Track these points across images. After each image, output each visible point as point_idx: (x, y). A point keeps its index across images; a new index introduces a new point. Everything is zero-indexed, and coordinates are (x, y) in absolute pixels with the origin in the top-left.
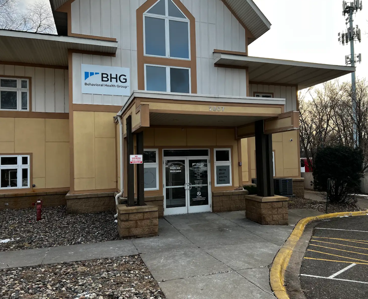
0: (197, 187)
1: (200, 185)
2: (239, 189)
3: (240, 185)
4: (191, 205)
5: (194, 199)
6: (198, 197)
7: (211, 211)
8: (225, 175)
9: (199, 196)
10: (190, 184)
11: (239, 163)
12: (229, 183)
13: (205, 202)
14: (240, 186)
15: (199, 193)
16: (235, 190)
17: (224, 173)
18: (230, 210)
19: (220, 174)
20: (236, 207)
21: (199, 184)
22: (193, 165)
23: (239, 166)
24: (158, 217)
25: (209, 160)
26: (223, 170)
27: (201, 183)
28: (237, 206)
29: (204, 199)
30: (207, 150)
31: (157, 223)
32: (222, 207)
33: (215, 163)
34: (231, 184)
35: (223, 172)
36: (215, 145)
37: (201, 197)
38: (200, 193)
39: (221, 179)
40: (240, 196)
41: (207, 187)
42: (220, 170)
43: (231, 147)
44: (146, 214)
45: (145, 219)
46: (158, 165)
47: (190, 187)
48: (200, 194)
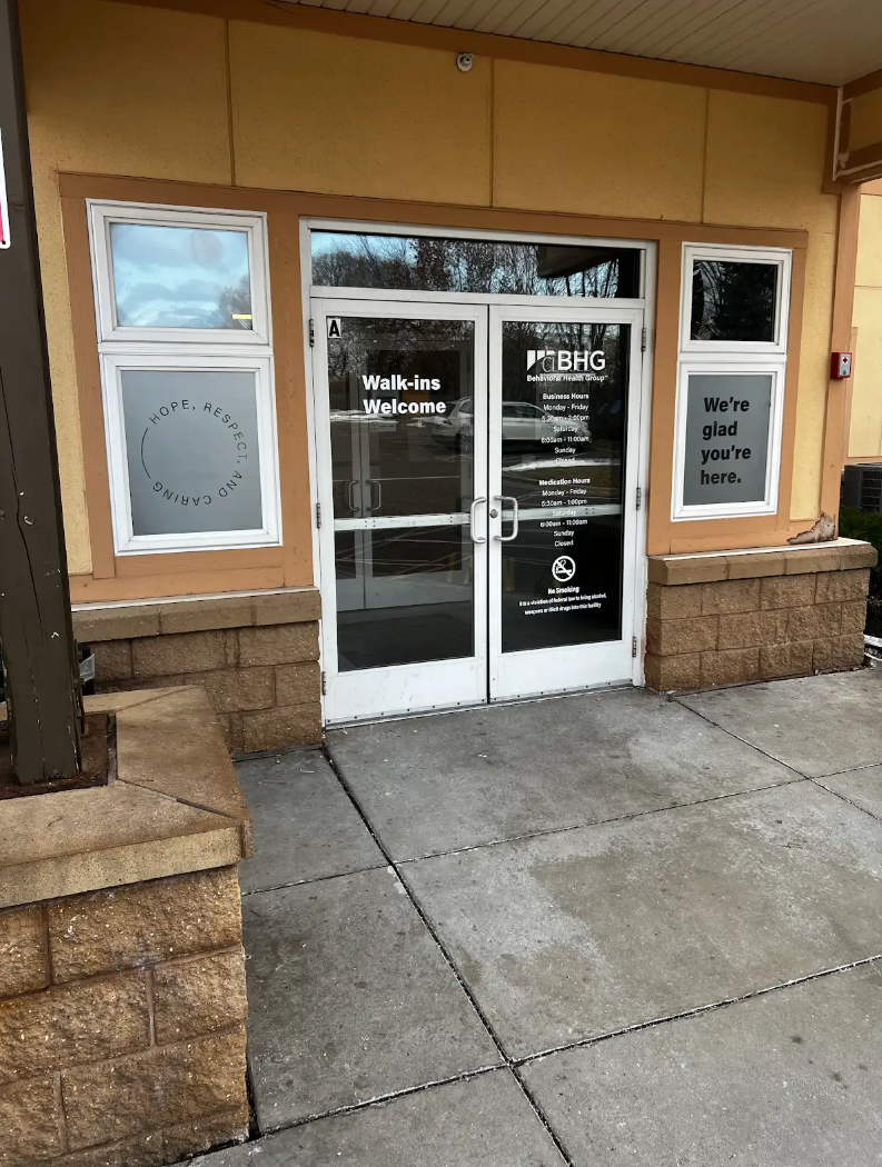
0: (550, 524)
1: (576, 511)
2: (816, 535)
3: (826, 513)
4: (506, 648)
5: (533, 607)
6: (560, 591)
7: (638, 679)
8: (740, 441)
9: (564, 585)
10: (506, 506)
11: (834, 359)
12: (759, 496)
13: (604, 625)
14: (823, 515)
15: (561, 568)
16: (791, 542)
17: (735, 426)
18: (758, 675)
19: (708, 432)
20: (793, 655)
21: (565, 501)
22: (530, 364)
23: (833, 385)
24: (236, 932)
25: (643, 331)
26: (731, 406)
27: (580, 497)
28: (804, 642)
29: (594, 601)
30: (637, 252)
31: (239, 1002)
32: (710, 658)
33: (681, 357)
34: (768, 506)
35: (726, 418)
36: (694, 218)
37: (577, 590)
38: (568, 566)
39: (714, 467)
40: (824, 578)
41: (619, 519)
42: (712, 405)
43: (795, 239)
44: (71, 924)
45: (64, 986)
46: (269, 351)
47: (507, 528)
48: (571, 574)
